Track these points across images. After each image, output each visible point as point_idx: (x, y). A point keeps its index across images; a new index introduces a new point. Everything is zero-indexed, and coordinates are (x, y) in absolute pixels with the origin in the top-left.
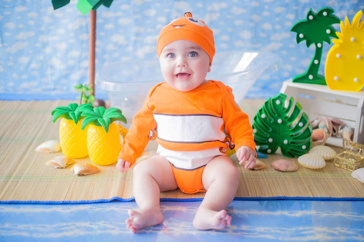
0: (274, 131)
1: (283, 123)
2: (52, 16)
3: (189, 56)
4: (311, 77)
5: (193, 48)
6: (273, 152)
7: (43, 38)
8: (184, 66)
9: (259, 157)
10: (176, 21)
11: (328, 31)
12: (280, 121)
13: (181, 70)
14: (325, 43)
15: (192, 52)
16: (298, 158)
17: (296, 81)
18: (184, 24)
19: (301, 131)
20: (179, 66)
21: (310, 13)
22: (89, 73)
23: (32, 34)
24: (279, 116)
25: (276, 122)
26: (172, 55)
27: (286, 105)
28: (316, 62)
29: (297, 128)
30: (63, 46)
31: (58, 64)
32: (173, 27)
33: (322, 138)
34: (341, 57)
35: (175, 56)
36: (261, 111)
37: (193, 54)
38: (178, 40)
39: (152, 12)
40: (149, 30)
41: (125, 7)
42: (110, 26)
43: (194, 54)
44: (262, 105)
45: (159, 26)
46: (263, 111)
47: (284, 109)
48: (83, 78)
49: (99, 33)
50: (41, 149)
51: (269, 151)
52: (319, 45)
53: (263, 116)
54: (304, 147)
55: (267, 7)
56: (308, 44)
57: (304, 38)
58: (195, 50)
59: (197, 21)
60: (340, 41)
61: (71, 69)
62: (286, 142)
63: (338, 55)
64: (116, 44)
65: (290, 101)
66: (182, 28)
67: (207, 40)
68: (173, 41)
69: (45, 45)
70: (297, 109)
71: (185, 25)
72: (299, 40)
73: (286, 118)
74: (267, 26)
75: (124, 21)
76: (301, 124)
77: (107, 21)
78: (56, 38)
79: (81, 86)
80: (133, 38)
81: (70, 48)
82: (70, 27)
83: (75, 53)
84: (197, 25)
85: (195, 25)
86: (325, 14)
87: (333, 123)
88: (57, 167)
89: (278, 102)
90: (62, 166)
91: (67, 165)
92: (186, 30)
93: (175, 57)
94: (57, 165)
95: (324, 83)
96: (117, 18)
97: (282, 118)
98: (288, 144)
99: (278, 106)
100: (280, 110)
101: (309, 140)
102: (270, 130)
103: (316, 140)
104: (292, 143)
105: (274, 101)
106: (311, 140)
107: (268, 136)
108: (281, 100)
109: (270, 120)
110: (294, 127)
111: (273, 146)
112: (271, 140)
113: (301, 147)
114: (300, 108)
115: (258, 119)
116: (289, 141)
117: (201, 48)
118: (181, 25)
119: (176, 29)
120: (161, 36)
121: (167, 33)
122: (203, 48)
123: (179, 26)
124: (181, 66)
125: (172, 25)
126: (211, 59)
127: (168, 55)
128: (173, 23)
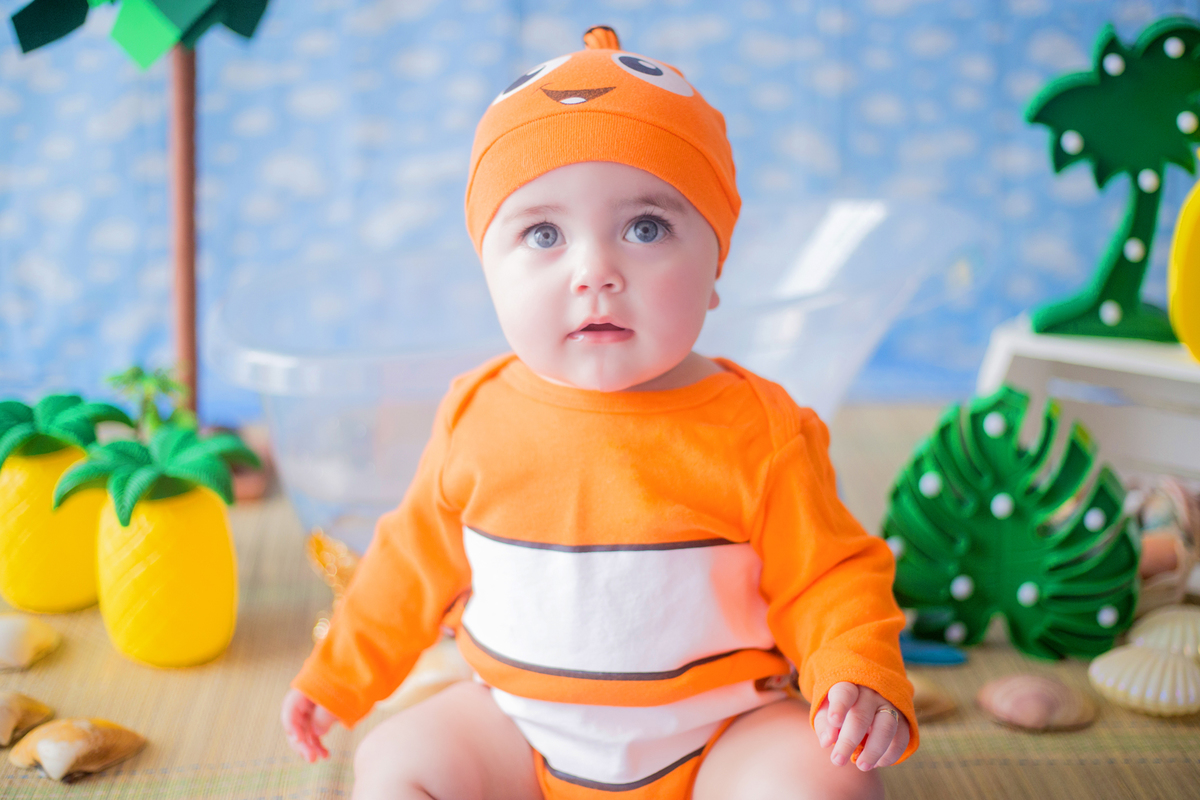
0: (977, 548)
1: (1018, 513)
2: (21, 88)
3: (632, 235)
4: (1110, 313)
5: (648, 201)
6: (972, 638)
8: (610, 286)
9: (912, 662)
10: (559, 68)
11: (1185, 122)
12: (1001, 505)
13: (595, 308)
14: (1173, 171)
15: (644, 216)
16: (1087, 664)
17: (1054, 326)
18: (602, 86)
19: (1098, 547)
20: (583, 288)
21: (1112, 46)
22: (172, 315)
24: (1000, 484)
25: (984, 509)
26: (546, 231)
27: (1030, 438)
28: (1134, 250)
29: (1079, 533)
30: (67, 208)
32: (549, 101)
33: (1172, 566)
35: (559, 238)
36: (918, 467)
37: (647, 226)
38: (578, 162)
39: (424, 63)
41: (315, 43)
42: (256, 122)
43: (650, 226)
44: (923, 439)
46: (928, 464)
47: (1020, 453)
48: (150, 338)
49: (210, 152)
51: (956, 632)
52: (1148, 180)
53: (930, 484)
54: (1107, 617)
56: (1102, 177)
57: (1087, 151)
58: (657, 211)
59: (657, 72)
61: (101, 301)
62: (1027, 593)
64: (281, 194)
65: (1050, 424)
66: (596, 103)
67: (708, 162)
68: (554, 169)
70: (1077, 458)
71: (606, 90)
72: (1061, 159)
73: (1031, 490)
74: (884, 109)
75: (316, 101)
76: (1094, 520)
77: (242, 100)
78: (38, 176)
79: (138, 374)
80: (351, 169)
82: (97, 127)
83: (118, 236)
84: (662, 90)
85: (654, 88)
86: (1174, 48)
89: (993, 425)
92: (616, 114)
93: (564, 242)
95: (1167, 336)
96: (282, 90)
97: (1012, 492)
98: (1040, 605)
99: (994, 440)
100: (1006, 459)
101: (1131, 582)
102: (962, 545)
103: (1147, 577)
104: (1057, 598)
105: (977, 419)
106: (1137, 587)
107: (952, 568)
108: (1007, 416)
109: (961, 502)
110: (1063, 532)
111: (972, 614)
112: (961, 587)
113: (1092, 616)
114: (1087, 447)
115: (906, 500)
116: (1041, 588)
117: (688, 201)
118: (590, 91)
119: (563, 108)
120: (492, 144)
121: (521, 128)
122: (695, 203)
123: (579, 96)
124: (593, 287)
125: (545, 91)
126: (724, 248)
127: (527, 232)
128: (544, 77)
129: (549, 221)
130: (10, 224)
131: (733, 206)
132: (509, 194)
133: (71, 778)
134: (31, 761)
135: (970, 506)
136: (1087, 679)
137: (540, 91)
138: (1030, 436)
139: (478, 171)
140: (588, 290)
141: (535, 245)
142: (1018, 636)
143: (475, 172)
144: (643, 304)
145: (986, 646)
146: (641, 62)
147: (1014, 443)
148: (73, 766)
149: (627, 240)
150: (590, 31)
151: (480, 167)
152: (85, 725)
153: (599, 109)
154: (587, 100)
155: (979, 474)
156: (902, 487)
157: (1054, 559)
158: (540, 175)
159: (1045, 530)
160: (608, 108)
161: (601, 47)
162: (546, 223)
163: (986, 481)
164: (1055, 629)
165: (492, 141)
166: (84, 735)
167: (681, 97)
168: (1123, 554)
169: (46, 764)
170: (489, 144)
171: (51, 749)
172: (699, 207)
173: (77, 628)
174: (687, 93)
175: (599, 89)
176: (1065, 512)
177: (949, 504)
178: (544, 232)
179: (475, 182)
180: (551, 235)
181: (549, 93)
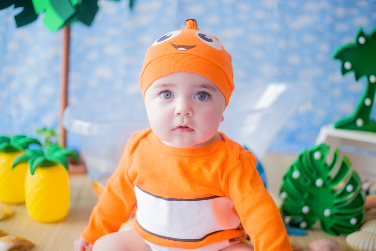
0: (311, 196)
1: (324, 185)
2: (20, 42)
3: (196, 97)
4: (360, 123)
5: (204, 86)
6: (309, 227)
8: (188, 114)
10: (177, 36)
12: (319, 182)
13: (183, 121)
15: (202, 91)
16: (346, 237)
17: (341, 126)
18: (192, 45)
19: (350, 197)
20: (179, 114)
21: (361, 34)
24: (319, 175)
25: (313, 184)
26: (168, 94)
27: (329, 161)
28: (368, 102)
30: (32, 81)
32: (173, 48)
35: (172, 96)
36: (292, 168)
37: (202, 95)
42: (93, 56)
43: (203, 95)
44: (294, 160)
46: (295, 168)
47: (326, 165)
51: (303, 225)
52: (373, 78)
53: (296, 174)
54: (353, 221)
56: (357, 77)
57: (353, 68)
59: (210, 41)
62: (327, 212)
64: (101, 80)
65: (335, 156)
66: (189, 51)
68: (173, 73)
70: (344, 167)
71: (193, 47)
72: (344, 71)
73: (329, 178)
75: (112, 50)
76: (350, 188)
80: (123, 73)
82: (43, 55)
83: (48, 90)
84: (212, 48)
85: (210, 47)
89: (317, 156)
92: (196, 56)
93: (174, 97)
96: (102, 46)
97: (323, 178)
98: (331, 216)
99: (317, 161)
100: (321, 167)
101: (362, 210)
102: (306, 195)
103: (367, 210)
104: (337, 214)
105: (312, 153)
106: (364, 212)
107: (302, 203)
108: (322, 153)
109: (306, 181)
110: (339, 192)
111: (309, 219)
112: (305, 210)
113: (348, 221)
114: (348, 165)
115: (288, 180)
116: (332, 211)
117: (218, 87)
118: (188, 46)
119: (178, 52)
120: (152, 61)
121: (163, 57)
122: (219, 88)
123: (184, 48)
124: (182, 114)
125: (172, 44)
126: (227, 102)
127: (161, 93)
128: (172, 39)
129: (169, 90)
130: (15, 85)
131: (232, 88)
132: (156, 79)
135: (309, 182)
136: (345, 241)
137: (170, 44)
138: (329, 160)
139: (146, 69)
140: (180, 114)
141: (163, 97)
142: (324, 227)
143: (145, 69)
144: (199, 120)
145: (313, 230)
146: (205, 36)
147: (323, 162)
149: (195, 99)
150: (188, 20)
151: (147, 67)
152: (13, 238)
153: (190, 53)
154: (187, 49)
155: (312, 172)
156: (287, 175)
157: (336, 201)
158: (168, 74)
159: (333, 191)
160: (193, 53)
161: (191, 28)
162: (168, 90)
163: (314, 174)
164: (336, 225)
165: (152, 60)
166: (13, 241)
167: (218, 50)
168: (359, 201)
170: (151, 61)
171: (2, 245)
172: (221, 90)
173: (19, 209)
174: (220, 49)
175: (191, 46)
176: (340, 186)
177: (302, 181)
178: (167, 93)
179: (144, 72)
180: (169, 95)
181: (174, 45)
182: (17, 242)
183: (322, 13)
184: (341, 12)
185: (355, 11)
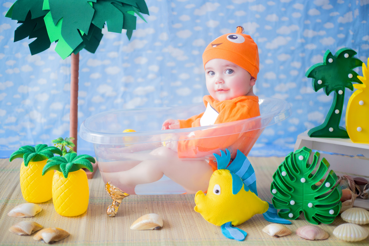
0: (296, 191)
2: (33, 65)
7: (22, 89)
8: (221, 82)
11: (350, 76)
12: (303, 180)
21: (330, 55)
23: (10, 84)
24: (302, 174)
28: (337, 112)
30: (44, 98)
31: (39, 118)
34: (365, 104)
36: (280, 168)
40: (140, 80)
41: (113, 54)
42: (96, 76)
45: (150, 76)
46: (283, 168)
48: (66, 133)
50: (14, 213)
51: (291, 215)
52: (340, 92)
53: (284, 173)
55: (270, 55)
59: (236, 38)
60: (364, 86)
61: (53, 123)
62: (310, 205)
63: (361, 102)
64: (103, 95)
65: (315, 158)
69: (24, 96)
71: (221, 44)
72: (317, 88)
73: (311, 176)
74: (270, 75)
75: (112, 70)
77: (93, 70)
78: (36, 89)
79: (62, 140)
80: (122, 89)
81: (52, 99)
82: (53, 76)
83: (58, 106)
86: (346, 56)
87: (356, 182)
88: (21, 234)
90: (27, 233)
91: (33, 232)
94: (21, 231)
95: (346, 136)
96: (104, 67)
97: (305, 177)
104: (318, 206)
113: (328, 211)
115: (277, 177)
125: (212, 44)
127: (209, 72)
130: (28, 102)
133: (51, 242)
134: (40, 239)
141: (211, 75)
142: (307, 218)
148: (51, 240)
152: (54, 229)
156: (275, 174)
164: (317, 214)
166: (54, 231)
169: (44, 239)
171: (46, 235)
182: (58, 232)
183: (294, 34)
184: (310, 33)
185: (322, 33)
